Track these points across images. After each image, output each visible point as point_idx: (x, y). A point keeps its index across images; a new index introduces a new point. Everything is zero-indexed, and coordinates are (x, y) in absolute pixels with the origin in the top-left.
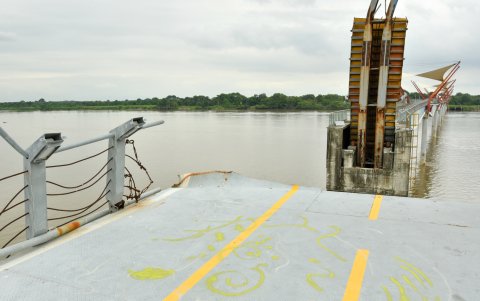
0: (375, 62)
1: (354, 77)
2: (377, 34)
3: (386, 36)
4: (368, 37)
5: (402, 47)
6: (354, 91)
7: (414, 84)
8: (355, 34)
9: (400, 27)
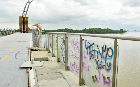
0: (24, 24)
1: (20, 26)
2: (24, 19)
3: (25, 20)
4: (22, 20)
5: (28, 21)
6: (21, 28)
7: (32, 27)
8: (20, 19)
9: (27, 18)
